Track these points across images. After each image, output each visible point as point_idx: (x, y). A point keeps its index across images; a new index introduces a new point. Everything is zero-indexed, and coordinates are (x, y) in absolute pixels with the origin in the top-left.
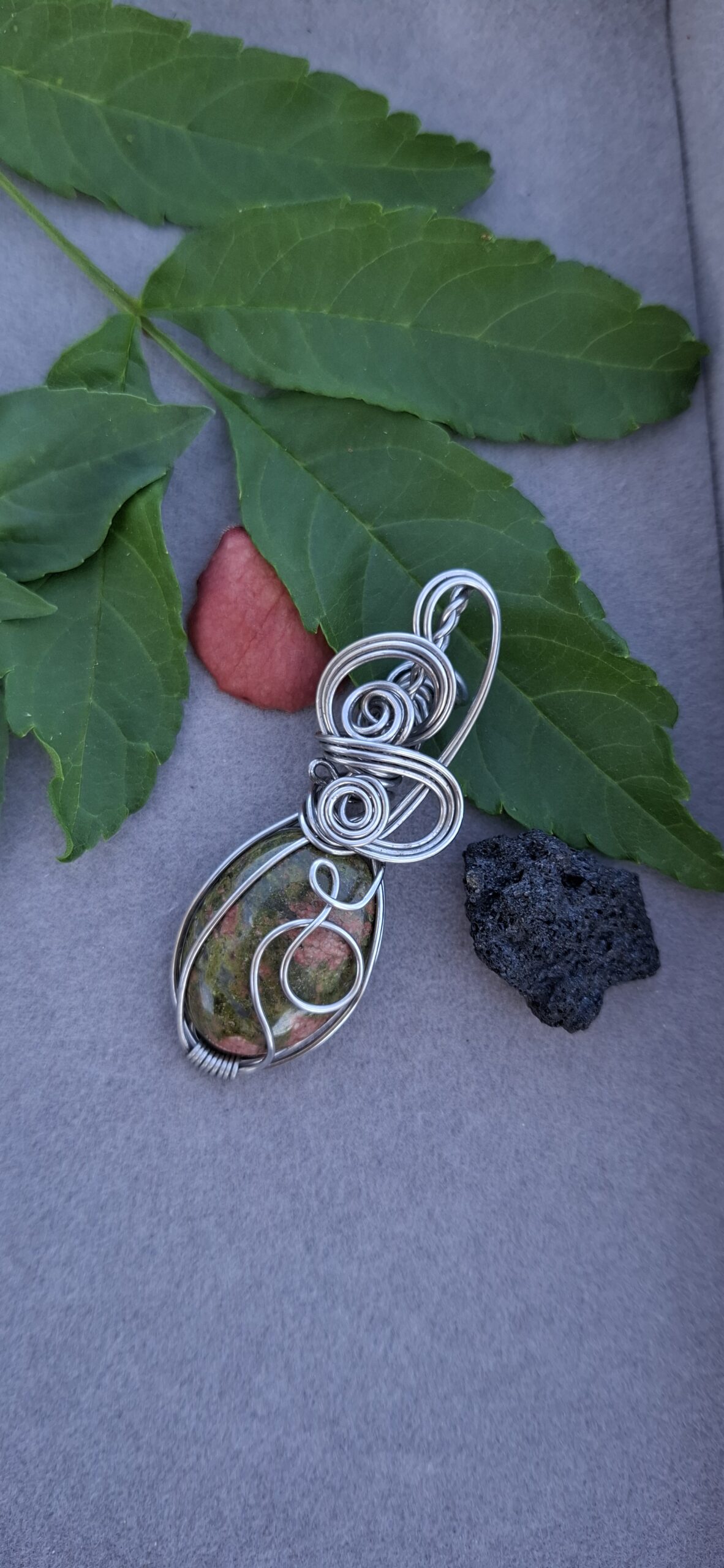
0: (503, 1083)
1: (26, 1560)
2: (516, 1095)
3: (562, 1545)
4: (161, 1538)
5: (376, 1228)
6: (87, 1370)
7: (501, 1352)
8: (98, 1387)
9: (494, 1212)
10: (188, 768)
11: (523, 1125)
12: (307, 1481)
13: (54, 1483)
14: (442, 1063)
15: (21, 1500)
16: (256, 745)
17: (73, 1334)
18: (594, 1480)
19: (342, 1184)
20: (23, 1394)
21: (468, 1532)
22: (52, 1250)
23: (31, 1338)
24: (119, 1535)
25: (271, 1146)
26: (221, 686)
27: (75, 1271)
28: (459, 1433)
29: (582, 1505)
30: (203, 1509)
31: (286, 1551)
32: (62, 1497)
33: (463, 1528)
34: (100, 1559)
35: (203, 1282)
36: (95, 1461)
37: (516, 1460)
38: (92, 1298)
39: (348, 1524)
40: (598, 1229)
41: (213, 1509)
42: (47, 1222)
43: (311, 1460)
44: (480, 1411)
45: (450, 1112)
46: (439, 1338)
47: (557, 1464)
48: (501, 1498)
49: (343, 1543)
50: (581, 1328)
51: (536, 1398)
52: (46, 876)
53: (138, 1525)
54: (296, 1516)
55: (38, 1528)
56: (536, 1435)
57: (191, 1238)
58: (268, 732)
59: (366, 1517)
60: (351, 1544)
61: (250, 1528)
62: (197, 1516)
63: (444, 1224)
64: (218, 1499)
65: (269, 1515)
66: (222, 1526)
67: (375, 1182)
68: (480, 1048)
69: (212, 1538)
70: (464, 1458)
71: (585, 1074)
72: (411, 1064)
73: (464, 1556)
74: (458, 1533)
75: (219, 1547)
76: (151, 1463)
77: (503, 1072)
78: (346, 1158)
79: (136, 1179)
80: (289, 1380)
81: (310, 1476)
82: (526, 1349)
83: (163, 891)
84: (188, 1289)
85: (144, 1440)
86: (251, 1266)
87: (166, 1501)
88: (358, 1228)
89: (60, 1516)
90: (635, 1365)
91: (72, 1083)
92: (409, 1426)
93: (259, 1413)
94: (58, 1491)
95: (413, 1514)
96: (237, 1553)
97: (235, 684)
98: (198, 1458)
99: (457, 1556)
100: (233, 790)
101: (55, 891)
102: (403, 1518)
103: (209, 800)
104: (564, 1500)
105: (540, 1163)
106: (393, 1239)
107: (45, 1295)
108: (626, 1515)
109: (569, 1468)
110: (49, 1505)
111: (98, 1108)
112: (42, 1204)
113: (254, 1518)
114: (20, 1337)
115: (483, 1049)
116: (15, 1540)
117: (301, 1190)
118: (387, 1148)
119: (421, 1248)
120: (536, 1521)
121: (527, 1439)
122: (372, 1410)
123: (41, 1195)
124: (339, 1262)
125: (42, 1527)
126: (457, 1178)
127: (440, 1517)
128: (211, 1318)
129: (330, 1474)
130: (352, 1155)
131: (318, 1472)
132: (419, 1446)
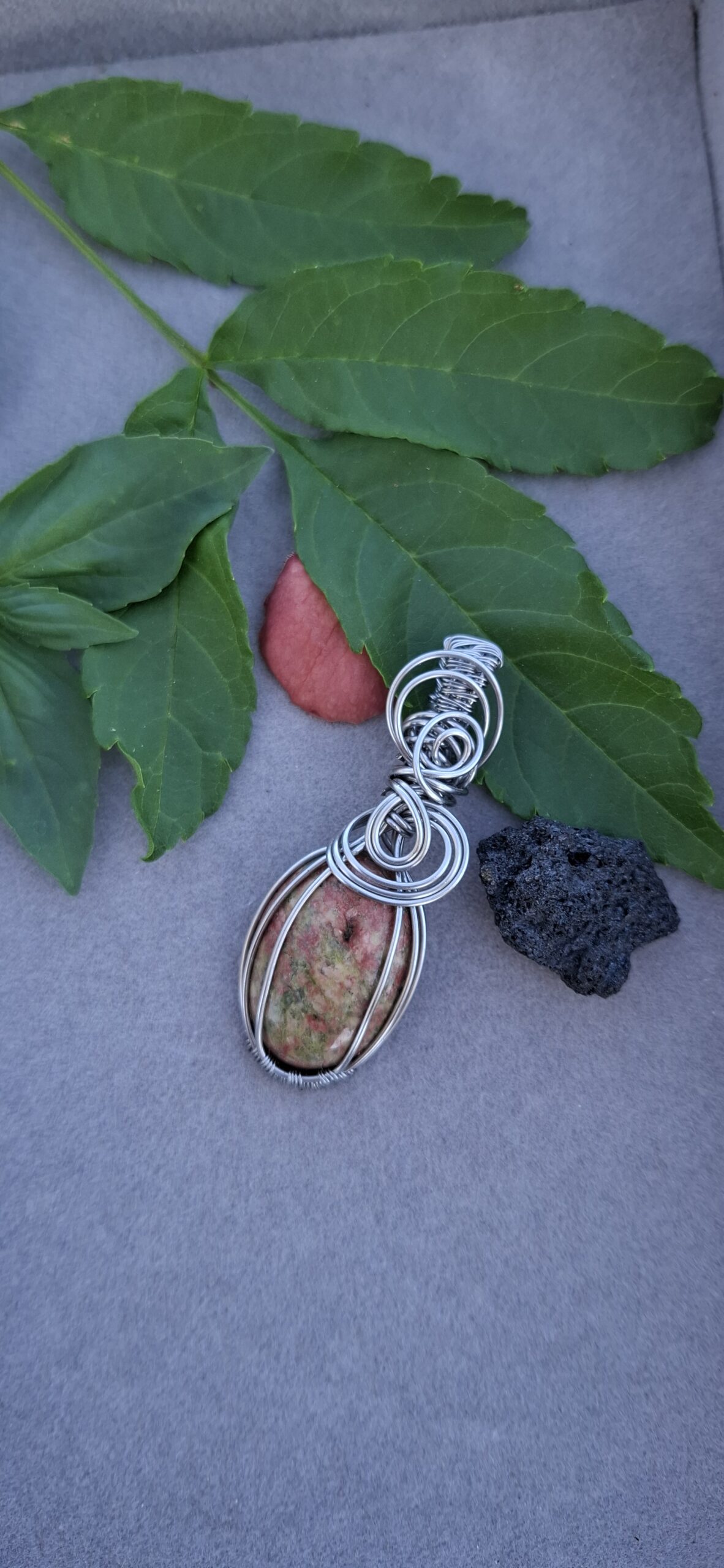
0: (559, 1066)
1: (117, 1513)
2: (572, 1077)
3: (624, 1514)
4: (242, 1495)
5: (441, 1202)
6: (174, 1333)
7: (562, 1323)
8: (184, 1350)
9: (553, 1189)
10: (264, 773)
11: (580, 1106)
12: (378, 1443)
13: (142, 1441)
14: (501, 1047)
15: (112, 1456)
16: (325, 751)
17: (160, 1299)
18: (653, 1451)
19: (409, 1160)
20: (115, 1355)
21: (533, 1499)
22: (142, 1219)
23: (123, 1301)
24: (202, 1491)
25: (342, 1124)
26: (293, 698)
27: (163, 1239)
28: (523, 1402)
29: (642, 1476)
30: (281, 1468)
31: (360, 1513)
32: (150, 1454)
33: (527, 1495)
34: (185, 1514)
35: (281, 1251)
36: (181, 1421)
37: (578, 1429)
38: (178, 1264)
39: (417, 1487)
40: (653, 1207)
41: (290, 1469)
43: (382, 1424)
44: (543, 1381)
45: (509, 1093)
46: (502, 1309)
47: (618, 1435)
48: (564, 1467)
49: (413, 1506)
50: (639, 1302)
51: (596, 1369)
52: (137, 873)
53: (220, 1483)
54: (369, 1479)
55: (127, 1483)
56: (597, 1405)
57: (270, 1209)
58: (336, 741)
59: (435, 1481)
60: (421, 1507)
61: (325, 1488)
62: (275, 1476)
63: (505, 1199)
64: (295, 1460)
65: (343, 1477)
66: (299, 1485)
67: (440, 1159)
68: (537, 1033)
69: (289, 1497)
70: (528, 1425)
71: (638, 1058)
72: (472, 1048)
73: (528, 1522)
74: (523, 1499)
75: (296, 1506)
76: (232, 1423)
77: (559, 1056)
78: (412, 1135)
79: (219, 1153)
80: (361, 1347)
81: (381, 1440)
82: (586, 1322)
83: (242, 886)
84: (267, 1257)
85: (226, 1401)
86: (325, 1237)
87: (247, 1460)
88: (425, 1202)
89: (148, 1473)
90: (692, 1339)
91: (160, 1063)
92: (475, 1393)
93: (333, 1377)
94: (146, 1448)
95: (479, 1480)
96: (313, 1513)
97: (305, 698)
98: (276, 1419)
99: (522, 1522)
100: (304, 794)
101: (145, 887)
102: (470, 1483)
103: (283, 802)
104: (625, 1470)
105: (596, 1143)
106: (457, 1213)
107: (135, 1262)
108: (685, 1486)
109: (629, 1439)
110: (139, 1462)
111: (184, 1086)
112: (133, 1176)
113: (328, 1480)
114: (112, 1301)
115: (540, 1034)
116: (107, 1493)
117: (370, 1166)
118: (451, 1127)
119: (484, 1223)
120: (598, 1489)
121: (588, 1409)
122: (439, 1377)
123: (132, 1167)
124: (407, 1234)
125: (132, 1482)
126: (517, 1156)
127: (506, 1483)
128: (288, 1286)
129: (401, 1438)
130: (418, 1133)
131: (388, 1436)
132: (484, 1413)
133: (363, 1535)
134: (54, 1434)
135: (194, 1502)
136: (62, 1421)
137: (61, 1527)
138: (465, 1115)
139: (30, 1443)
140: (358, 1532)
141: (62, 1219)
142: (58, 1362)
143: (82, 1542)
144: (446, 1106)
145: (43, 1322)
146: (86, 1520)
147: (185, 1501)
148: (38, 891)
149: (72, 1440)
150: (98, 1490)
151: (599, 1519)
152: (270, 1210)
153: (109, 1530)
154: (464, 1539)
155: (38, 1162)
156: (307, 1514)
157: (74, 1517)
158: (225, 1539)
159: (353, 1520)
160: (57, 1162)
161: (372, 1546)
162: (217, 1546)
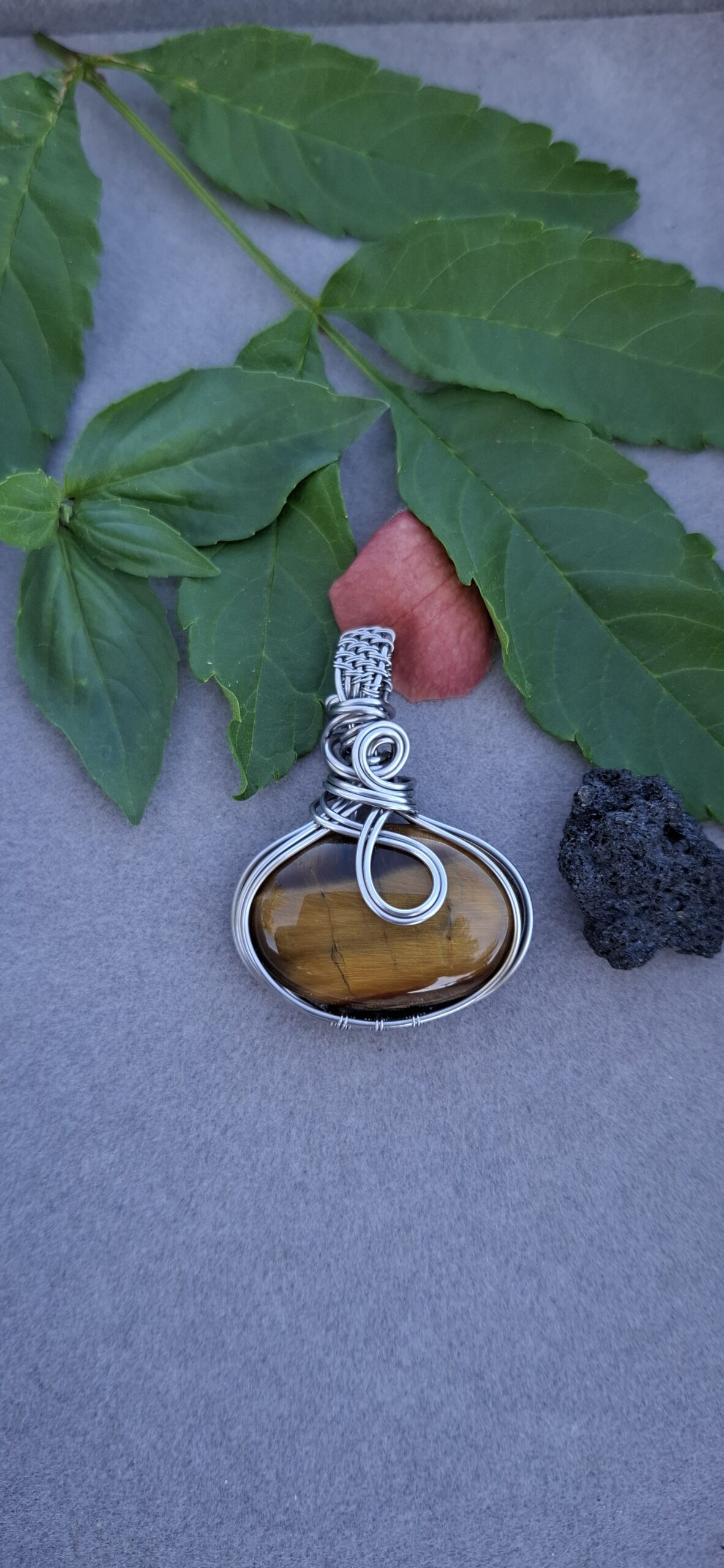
0: (650, 1035)
1: (162, 1509)
2: (663, 1047)
5: (524, 1175)
6: (234, 1310)
7: (648, 1310)
11: (671, 1078)
12: (450, 1438)
13: (194, 1429)
14: (590, 1013)
15: (160, 1446)
17: (221, 1271)
19: (492, 1129)
20: (169, 1332)
21: (613, 1502)
22: (205, 1184)
23: (181, 1273)
24: (256, 1487)
25: (423, 1088)
27: (228, 1205)
28: (605, 1393)
30: (343, 1463)
31: (427, 1514)
32: (201, 1445)
33: (607, 1497)
34: (237, 1512)
35: (353, 1222)
36: (238, 1408)
37: (661, 1425)
38: (242, 1234)
39: (490, 1487)
41: (353, 1464)
42: (203, 1155)
43: (455, 1415)
44: (626, 1372)
45: (598, 1062)
46: (586, 1292)
47: (704, 1431)
48: (646, 1465)
49: (484, 1507)
51: (683, 1361)
52: (217, 818)
53: (277, 1478)
54: (439, 1478)
55: (175, 1476)
56: (683, 1399)
59: (509, 1480)
60: (493, 1508)
61: (391, 1486)
62: (337, 1471)
63: (591, 1173)
64: (359, 1453)
65: (410, 1474)
66: (363, 1481)
67: (524, 1128)
68: (628, 1000)
69: (351, 1495)
70: (609, 1420)
73: (608, 1527)
74: (601, 1502)
75: (358, 1506)
76: (293, 1411)
77: (650, 1024)
78: (496, 1103)
80: (435, 1330)
81: (453, 1432)
82: (673, 1308)
84: (338, 1229)
85: (287, 1387)
86: (401, 1208)
87: (307, 1453)
88: (507, 1174)
89: (199, 1465)
92: (555, 1383)
93: (404, 1362)
94: (197, 1437)
95: (557, 1479)
96: (376, 1513)
98: (342, 1407)
99: (600, 1527)
101: (226, 832)
102: (546, 1483)
105: (687, 1116)
106: (541, 1187)
107: (196, 1230)
109: (716, 1437)
110: (189, 1453)
111: (258, 1042)
112: (198, 1136)
113: (394, 1476)
114: (169, 1273)
115: (631, 1000)
116: (152, 1487)
117: (451, 1133)
118: (536, 1096)
119: (568, 1198)
120: (682, 1493)
121: (673, 1402)
122: (518, 1365)
123: (198, 1126)
124: (488, 1208)
125: (180, 1475)
126: (605, 1128)
127: (584, 1483)
128: (360, 1260)
129: (474, 1431)
130: (503, 1100)
131: (461, 1429)
132: (564, 1405)
133: (429, 1539)
134: (97, 1419)
135: (247, 1499)
136: (107, 1406)
137: (99, 1525)
138: (552, 1083)
139: (70, 1430)
140: (424, 1535)
141: (119, 1181)
142: (105, 1340)
143: (121, 1542)
144: (532, 1074)
145: (92, 1294)
146: (127, 1516)
147: (236, 1498)
148: (113, 832)
149: (116, 1426)
150: (142, 1483)
151: (683, 1525)
152: (344, 1177)
153: (151, 1530)
154: (538, 1546)
155: (97, 1118)
156: (370, 1514)
157: (114, 1514)
158: (279, 1540)
159: (419, 1520)
160: (117, 1119)
161: (439, 1551)
162: (270, 1549)
